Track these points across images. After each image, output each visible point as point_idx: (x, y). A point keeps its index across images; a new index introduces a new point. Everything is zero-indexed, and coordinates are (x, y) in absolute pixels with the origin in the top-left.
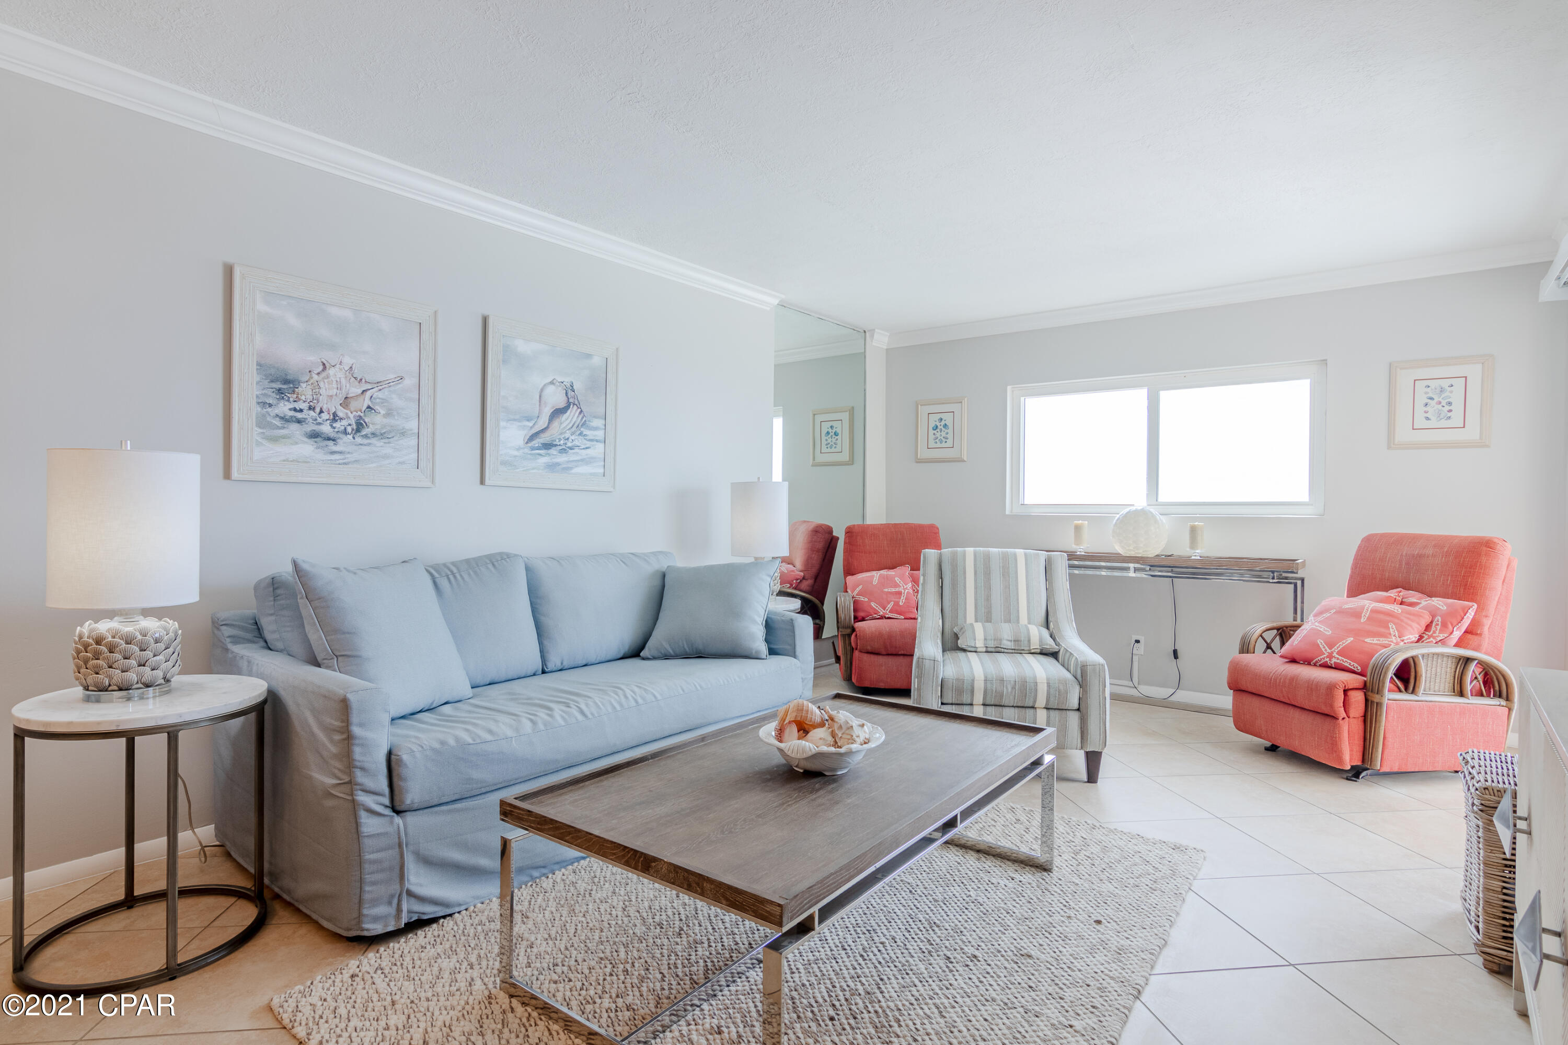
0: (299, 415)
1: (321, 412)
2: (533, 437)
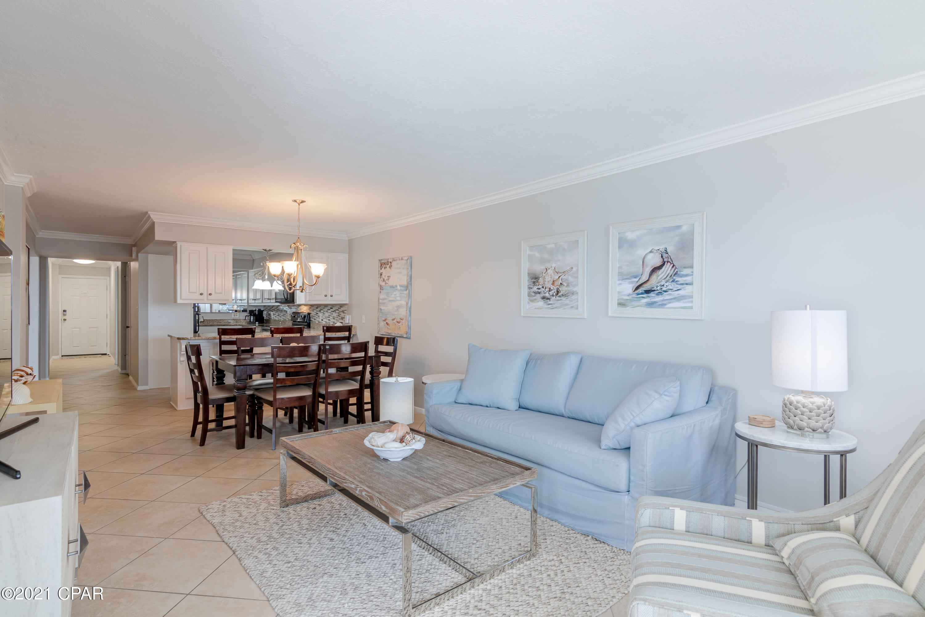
0: (539, 291)
1: (546, 288)
2: (637, 288)
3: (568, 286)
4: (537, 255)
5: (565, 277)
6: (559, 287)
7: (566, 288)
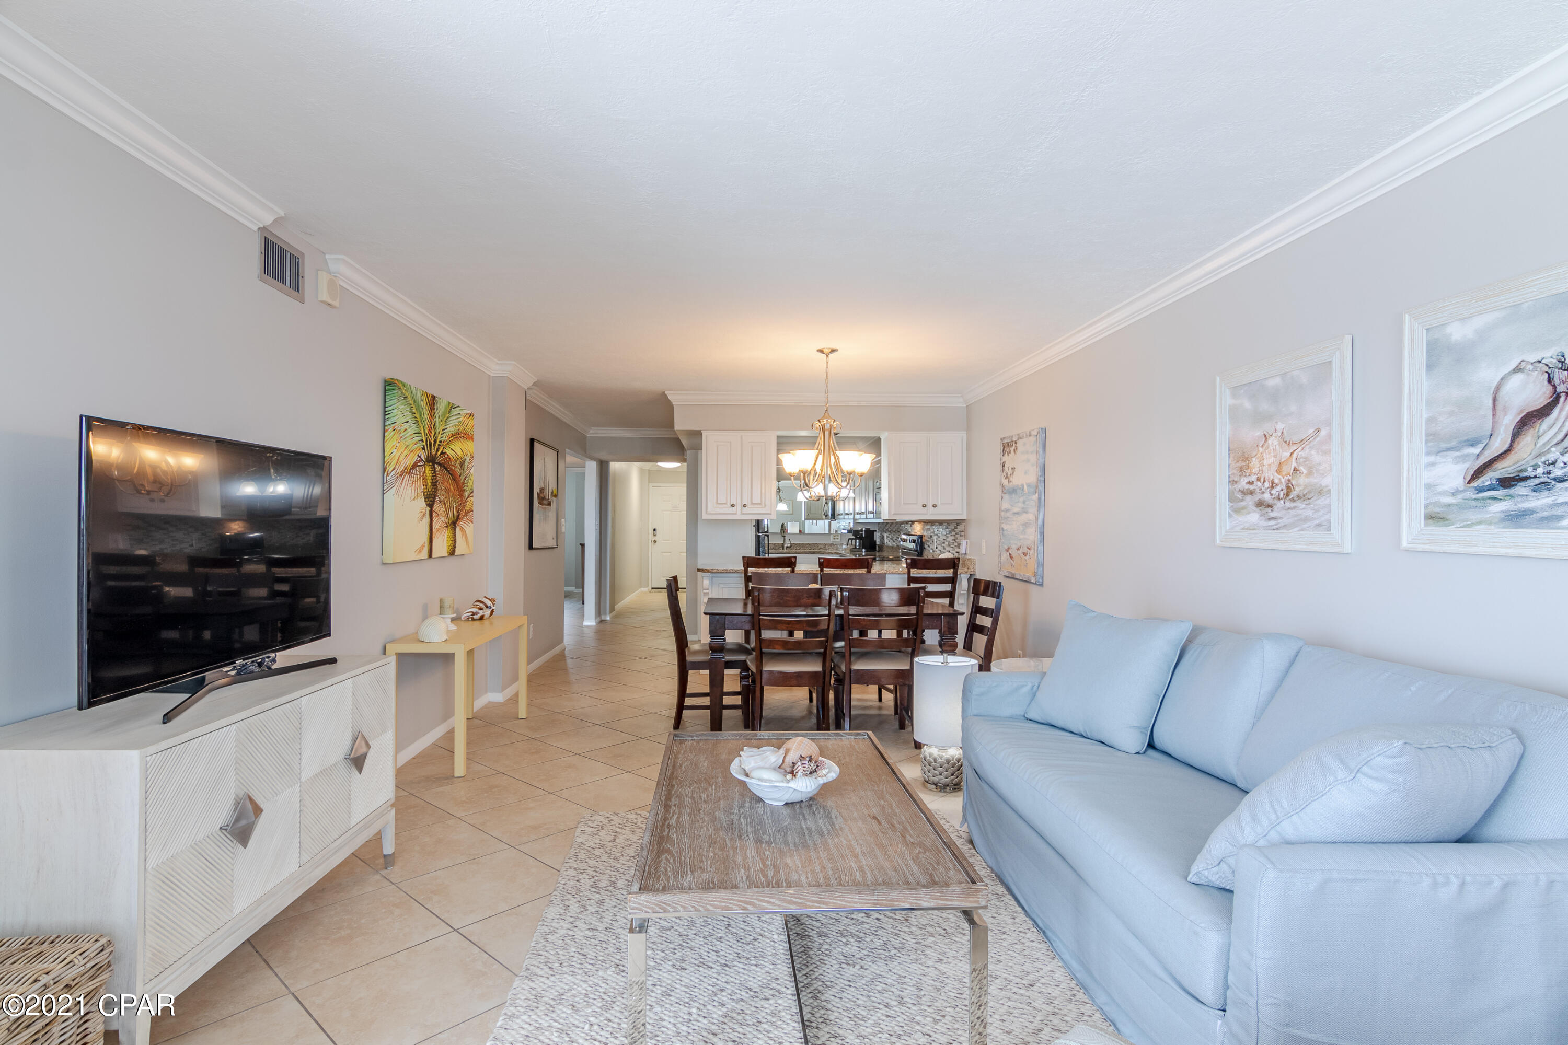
0: (1252, 487)
1: (1264, 481)
3: (1310, 473)
4: (1247, 405)
5: (1303, 454)
6: (1290, 478)
7: (1307, 480)
